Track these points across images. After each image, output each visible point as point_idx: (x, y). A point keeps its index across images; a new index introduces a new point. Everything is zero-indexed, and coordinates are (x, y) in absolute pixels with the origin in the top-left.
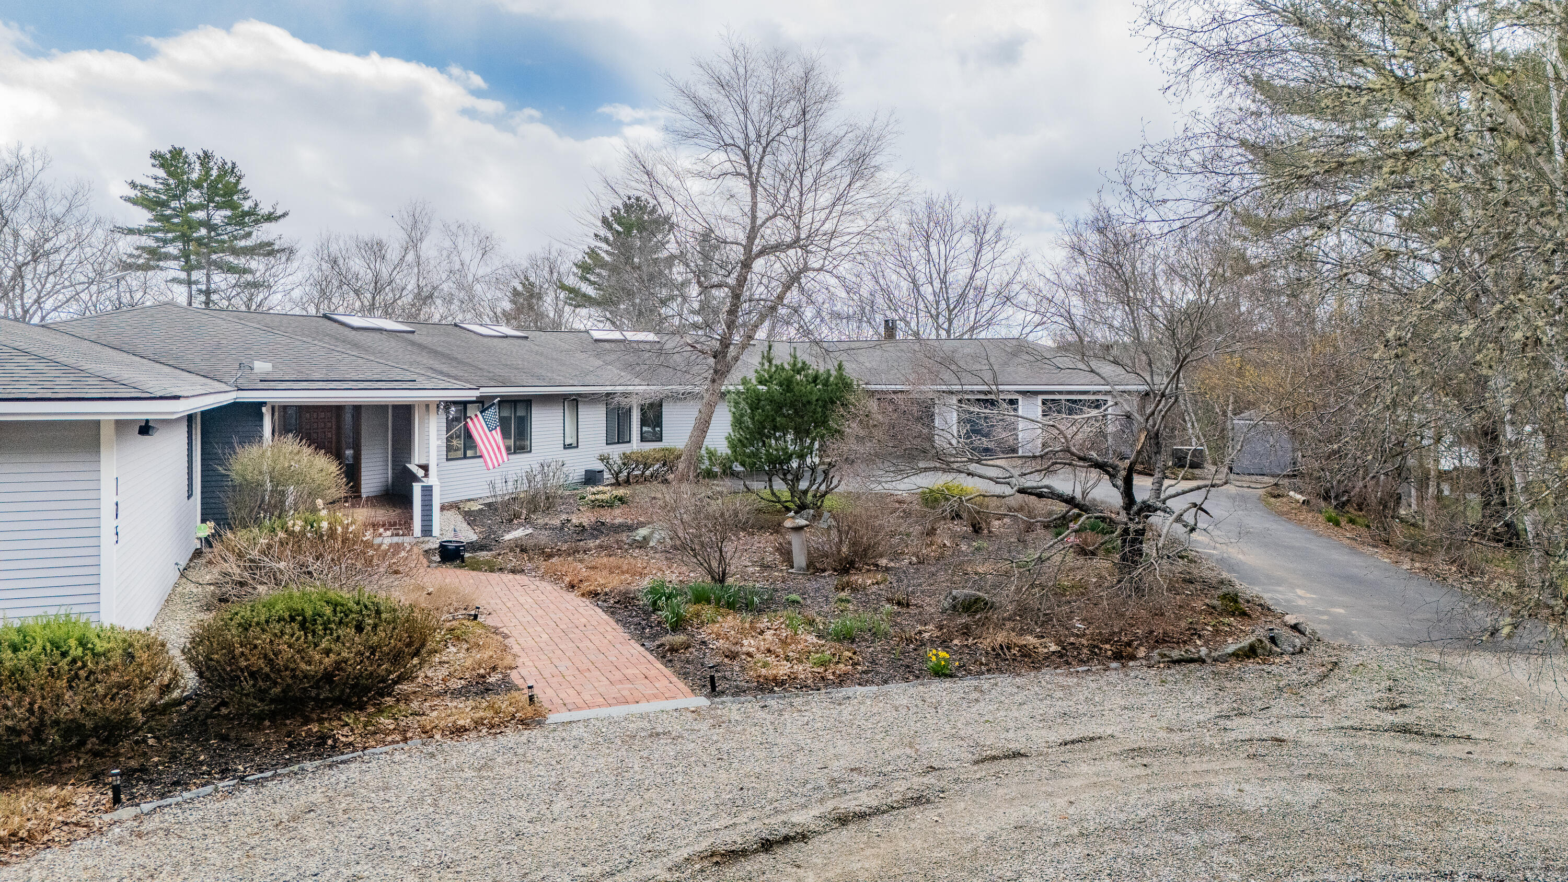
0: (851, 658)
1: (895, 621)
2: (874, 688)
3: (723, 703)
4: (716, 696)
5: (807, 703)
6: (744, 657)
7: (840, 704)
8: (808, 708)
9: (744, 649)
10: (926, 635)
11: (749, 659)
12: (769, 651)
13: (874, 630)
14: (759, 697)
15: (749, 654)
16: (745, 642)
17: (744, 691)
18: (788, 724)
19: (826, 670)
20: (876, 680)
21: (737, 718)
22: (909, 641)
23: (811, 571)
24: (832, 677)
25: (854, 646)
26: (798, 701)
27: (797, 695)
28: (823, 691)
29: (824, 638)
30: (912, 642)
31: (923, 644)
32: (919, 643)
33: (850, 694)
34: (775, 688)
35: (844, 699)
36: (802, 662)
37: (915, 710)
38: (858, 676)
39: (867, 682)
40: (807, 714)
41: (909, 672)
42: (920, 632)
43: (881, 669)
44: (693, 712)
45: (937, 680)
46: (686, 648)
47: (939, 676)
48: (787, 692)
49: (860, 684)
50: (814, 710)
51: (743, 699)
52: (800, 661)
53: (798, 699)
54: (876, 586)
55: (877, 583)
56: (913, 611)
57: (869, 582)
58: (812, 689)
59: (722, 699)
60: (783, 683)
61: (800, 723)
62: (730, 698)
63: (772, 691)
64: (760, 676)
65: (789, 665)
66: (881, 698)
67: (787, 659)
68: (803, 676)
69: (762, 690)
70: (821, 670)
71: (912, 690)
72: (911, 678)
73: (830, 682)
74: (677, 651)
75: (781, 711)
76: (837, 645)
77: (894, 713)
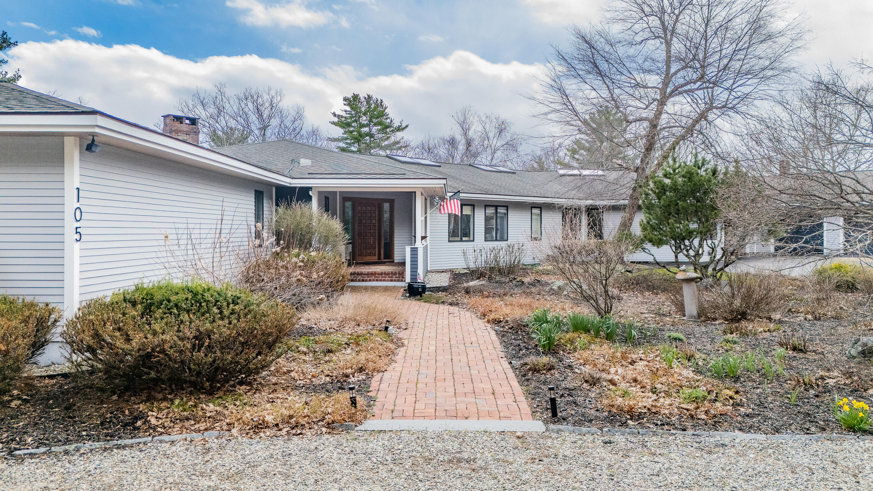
0: (731, 398)
1: (789, 365)
2: (761, 437)
3: (558, 431)
4: (554, 423)
5: (667, 445)
6: (605, 384)
7: (710, 452)
8: (665, 451)
9: (609, 377)
10: (831, 382)
11: (611, 387)
12: (635, 380)
13: (763, 371)
14: (606, 429)
15: (612, 382)
16: (613, 370)
17: (591, 421)
18: (632, 471)
19: (698, 408)
20: (763, 427)
21: (567, 453)
22: (809, 386)
23: (703, 318)
24: (703, 417)
25: (738, 385)
26: (653, 441)
27: (655, 434)
28: (690, 432)
29: (701, 373)
30: (812, 387)
31: (827, 390)
32: (821, 389)
33: (726, 441)
34: (630, 422)
35: (717, 446)
36: (671, 396)
37: (821, 474)
38: (739, 418)
39: (751, 427)
40: (661, 459)
41: (811, 422)
42: (822, 378)
43: (770, 414)
44: (518, 437)
45: (851, 436)
46: (550, 370)
47: (854, 431)
48: (643, 428)
49: (740, 430)
50: (673, 455)
51: (584, 429)
52: (668, 394)
53: (654, 438)
54: (768, 333)
55: (769, 331)
56: (811, 356)
57: (761, 329)
58: (676, 428)
59: (561, 427)
60: (640, 416)
61: (648, 471)
62: (570, 427)
63: (624, 424)
64: (613, 406)
65: (654, 397)
66: (770, 451)
67: (654, 390)
68: (667, 412)
69: (611, 422)
70: (692, 407)
71: (815, 446)
72: (813, 429)
73: (700, 422)
74: (538, 371)
75: (628, 450)
76: (716, 382)
77: (790, 476)
